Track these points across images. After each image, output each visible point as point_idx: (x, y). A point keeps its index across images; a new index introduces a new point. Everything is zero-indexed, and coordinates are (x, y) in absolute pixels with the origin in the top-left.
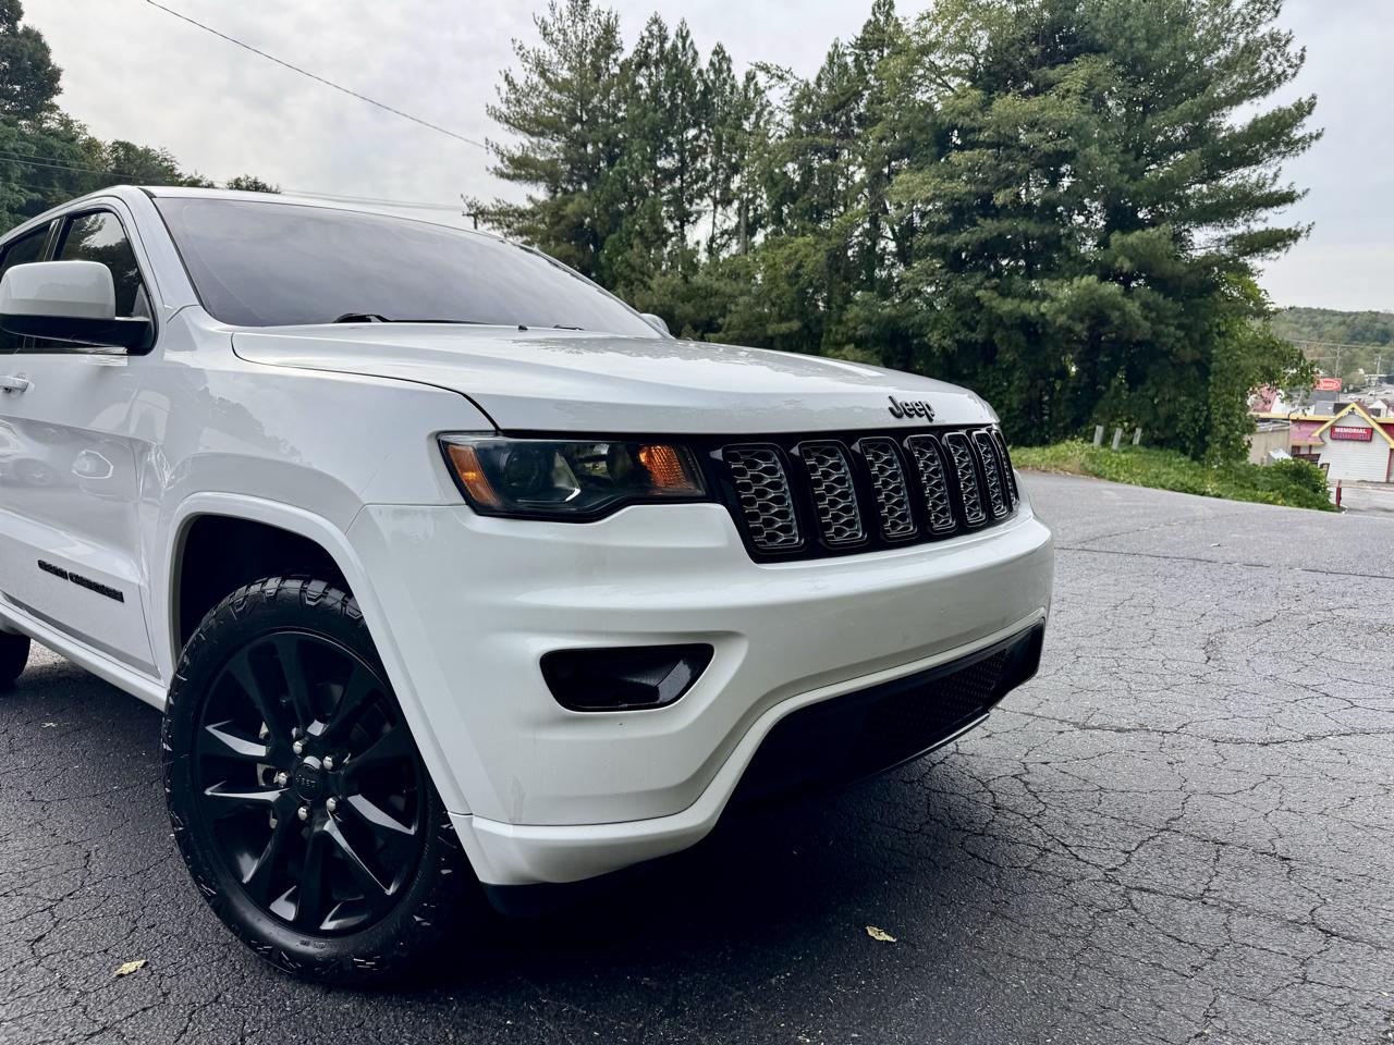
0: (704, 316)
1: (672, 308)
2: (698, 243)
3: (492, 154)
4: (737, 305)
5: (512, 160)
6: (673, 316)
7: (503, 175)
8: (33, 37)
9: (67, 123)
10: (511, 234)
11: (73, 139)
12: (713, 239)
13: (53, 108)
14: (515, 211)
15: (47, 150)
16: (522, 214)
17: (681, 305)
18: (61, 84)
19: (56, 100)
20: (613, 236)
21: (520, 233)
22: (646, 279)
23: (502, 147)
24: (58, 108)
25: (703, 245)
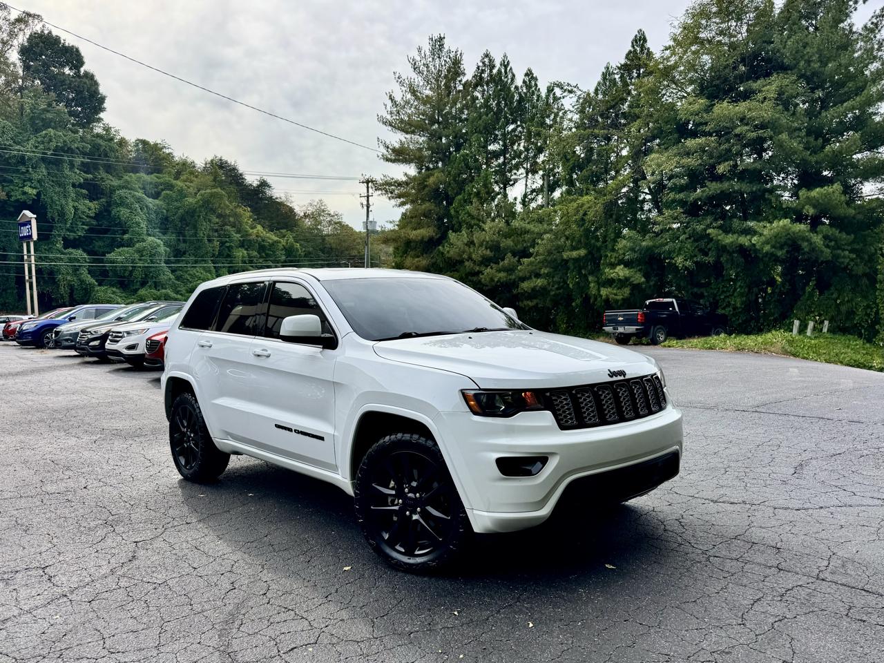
0: (519, 247)
1: (498, 242)
2: (515, 199)
3: (382, 147)
4: (543, 239)
5: (394, 150)
6: (500, 247)
7: (388, 160)
8: (90, 77)
9: (107, 129)
10: (393, 198)
11: (112, 139)
12: (525, 196)
13: (100, 120)
14: (395, 182)
15: (96, 147)
16: (399, 184)
17: (505, 240)
18: (105, 105)
19: (102, 115)
20: (460, 197)
21: (399, 196)
22: (481, 224)
23: (388, 143)
24: (102, 120)
25: (519, 200)
